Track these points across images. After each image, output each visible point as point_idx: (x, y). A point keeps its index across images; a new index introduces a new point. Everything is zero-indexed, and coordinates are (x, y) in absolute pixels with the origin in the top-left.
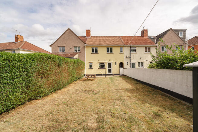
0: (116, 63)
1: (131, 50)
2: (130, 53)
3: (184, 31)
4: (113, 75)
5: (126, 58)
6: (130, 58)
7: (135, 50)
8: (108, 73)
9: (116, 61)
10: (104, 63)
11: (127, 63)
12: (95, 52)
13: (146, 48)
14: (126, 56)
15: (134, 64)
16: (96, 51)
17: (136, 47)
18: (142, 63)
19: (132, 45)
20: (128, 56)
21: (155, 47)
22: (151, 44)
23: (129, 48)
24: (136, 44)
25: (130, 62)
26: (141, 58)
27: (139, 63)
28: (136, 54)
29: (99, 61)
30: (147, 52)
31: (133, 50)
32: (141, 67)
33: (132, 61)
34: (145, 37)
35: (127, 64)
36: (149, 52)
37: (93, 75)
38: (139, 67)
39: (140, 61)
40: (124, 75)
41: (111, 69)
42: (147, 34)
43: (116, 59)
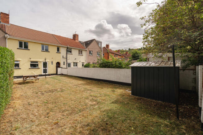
0: (52, 62)
1: (67, 51)
2: (67, 54)
3: (101, 43)
4: (49, 75)
5: (63, 58)
6: (67, 58)
7: (71, 52)
8: (43, 74)
9: (52, 61)
10: (37, 62)
11: (64, 62)
12: (24, 48)
13: (79, 51)
14: (63, 56)
15: (70, 64)
16: (26, 47)
17: (72, 48)
18: (76, 63)
19: (68, 47)
20: (65, 56)
21: (85, 51)
22: (83, 48)
23: (66, 49)
24: (72, 46)
25: (67, 62)
26: (76, 59)
27: (74, 63)
28: (71, 55)
29: (30, 59)
30: (80, 54)
31: (69, 51)
32: (75, 67)
33: (69, 61)
34: (76, 41)
35: (64, 64)
36: (81, 55)
37: (34, 76)
38: (74, 67)
39: (75, 62)
40: (63, 74)
41: (47, 69)
42: (78, 39)
43: (52, 58)
